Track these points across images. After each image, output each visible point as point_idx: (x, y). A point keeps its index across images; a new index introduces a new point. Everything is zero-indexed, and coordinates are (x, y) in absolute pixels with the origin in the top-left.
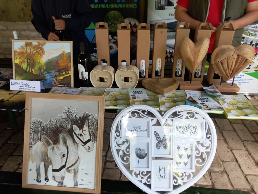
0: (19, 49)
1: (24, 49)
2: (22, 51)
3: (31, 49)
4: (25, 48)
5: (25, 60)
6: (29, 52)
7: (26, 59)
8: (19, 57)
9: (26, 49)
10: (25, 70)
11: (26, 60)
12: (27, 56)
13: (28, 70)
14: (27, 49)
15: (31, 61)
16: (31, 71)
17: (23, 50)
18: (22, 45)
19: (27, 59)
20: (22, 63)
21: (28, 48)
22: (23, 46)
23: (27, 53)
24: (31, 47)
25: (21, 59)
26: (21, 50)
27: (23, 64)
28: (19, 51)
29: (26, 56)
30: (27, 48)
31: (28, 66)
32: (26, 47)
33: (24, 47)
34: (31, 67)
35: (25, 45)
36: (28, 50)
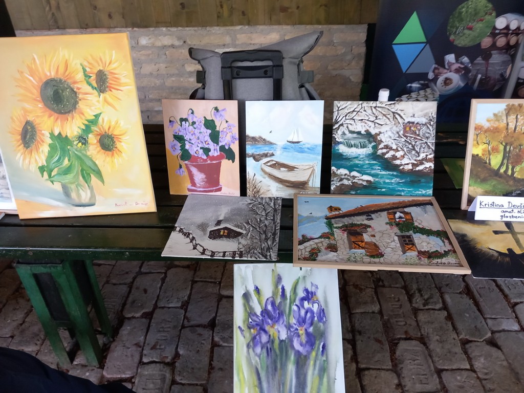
0: (488, 121)
1: (501, 121)
2: (495, 126)
3: (519, 120)
4: (504, 118)
5: (501, 145)
6: (513, 127)
7: (502, 143)
8: (485, 141)
9: (505, 121)
10: (494, 170)
11: (502, 148)
12: (505, 137)
13: (502, 171)
14: (509, 121)
15: (514, 148)
16: (510, 172)
17: (497, 123)
18: (496, 112)
19: (504, 144)
20: (490, 154)
21: (512, 118)
22: (500, 114)
23: (507, 129)
24: (519, 116)
25: (489, 144)
26: (492, 122)
27: (491, 156)
28: (486, 125)
29: (503, 136)
30: (509, 118)
31: (505, 161)
32: (507, 115)
33: (501, 116)
34: (512, 163)
35: (504, 112)
36: (510, 124)
